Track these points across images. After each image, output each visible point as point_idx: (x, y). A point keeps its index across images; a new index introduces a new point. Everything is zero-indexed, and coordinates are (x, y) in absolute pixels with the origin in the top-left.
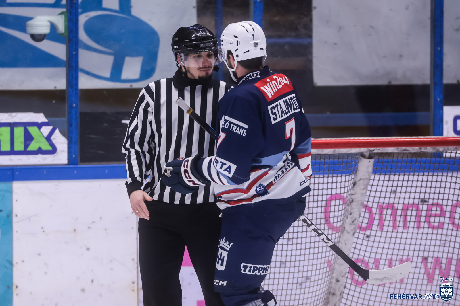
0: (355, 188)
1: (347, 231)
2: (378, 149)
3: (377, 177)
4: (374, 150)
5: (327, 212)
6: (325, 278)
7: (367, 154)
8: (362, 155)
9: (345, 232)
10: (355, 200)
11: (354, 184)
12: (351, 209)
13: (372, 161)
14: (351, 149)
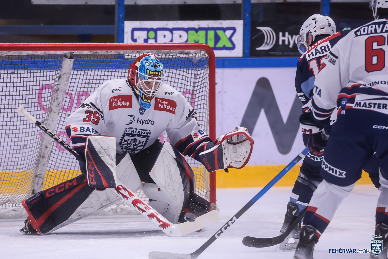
0: (60, 80)
1: (54, 111)
2: (76, 51)
3: (75, 72)
4: (74, 52)
5: (40, 98)
6: (37, 146)
7: (69, 56)
8: (65, 56)
9: (52, 112)
10: (60, 89)
11: (60, 77)
12: (57, 95)
13: (73, 60)
14: (57, 51)
